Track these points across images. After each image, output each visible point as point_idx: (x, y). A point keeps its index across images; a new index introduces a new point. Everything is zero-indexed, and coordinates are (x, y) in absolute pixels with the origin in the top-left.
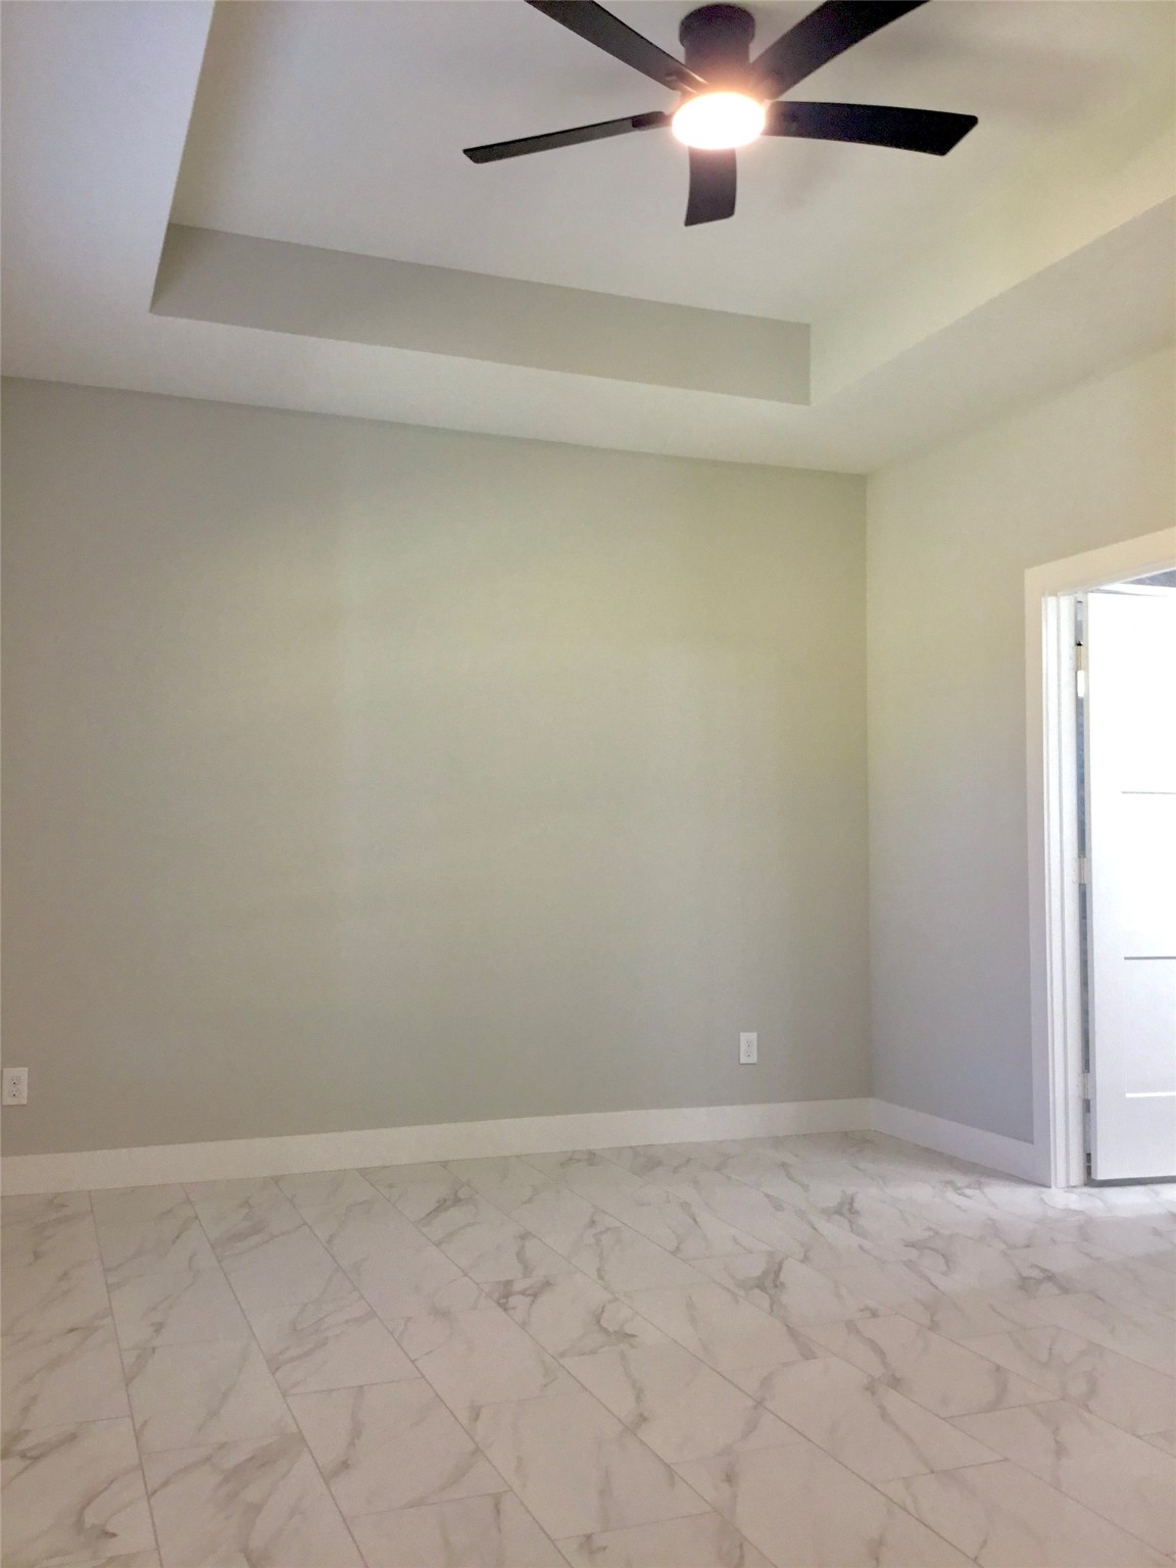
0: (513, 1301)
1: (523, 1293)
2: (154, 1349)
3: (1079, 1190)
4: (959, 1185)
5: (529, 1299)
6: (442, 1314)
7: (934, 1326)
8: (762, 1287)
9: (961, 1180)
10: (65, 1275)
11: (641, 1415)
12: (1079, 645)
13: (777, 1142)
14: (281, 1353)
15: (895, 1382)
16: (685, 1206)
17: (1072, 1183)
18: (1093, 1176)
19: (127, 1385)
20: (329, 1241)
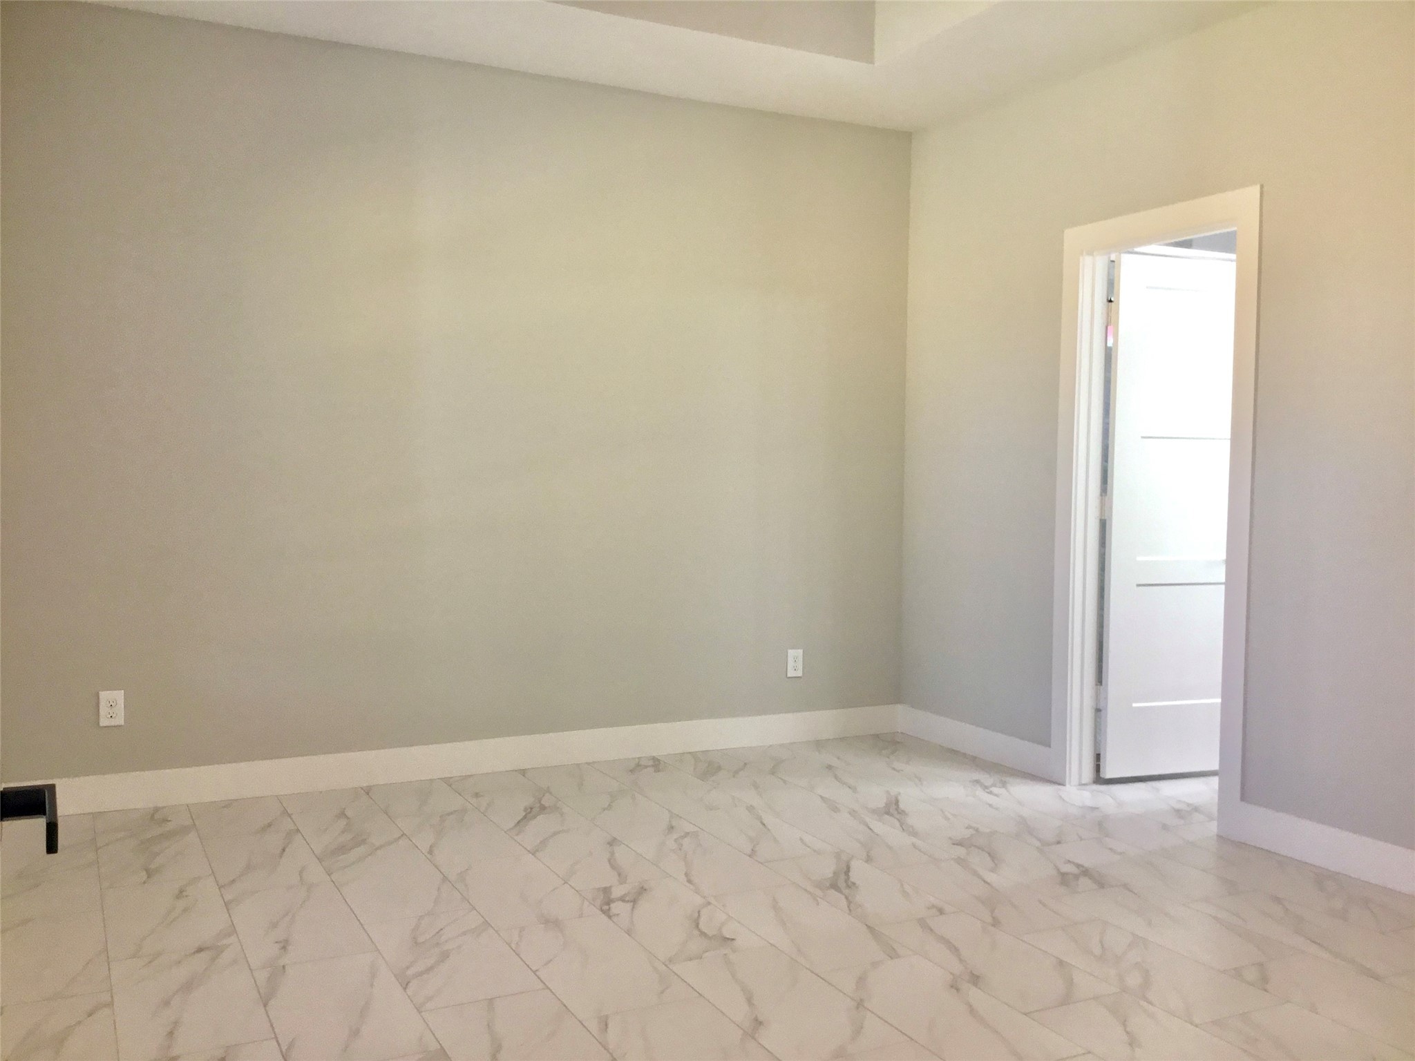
0: (617, 907)
1: (622, 899)
2: (284, 967)
3: (1088, 787)
4: (986, 784)
5: (629, 906)
6: (551, 923)
7: (996, 923)
8: (834, 886)
9: (987, 779)
10: (180, 894)
11: (756, 1020)
12: (1111, 301)
13: (819, 745)
14: (408, 968)
15: (975, 979)
16: (751, 809)
17: (1083, 782)
18: (1102, 775)
19: (265, 1005)
20: (431, 852)
